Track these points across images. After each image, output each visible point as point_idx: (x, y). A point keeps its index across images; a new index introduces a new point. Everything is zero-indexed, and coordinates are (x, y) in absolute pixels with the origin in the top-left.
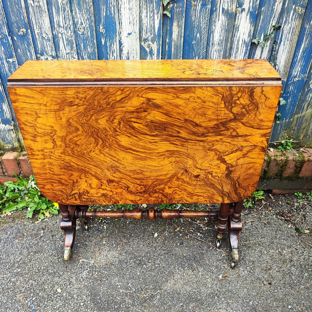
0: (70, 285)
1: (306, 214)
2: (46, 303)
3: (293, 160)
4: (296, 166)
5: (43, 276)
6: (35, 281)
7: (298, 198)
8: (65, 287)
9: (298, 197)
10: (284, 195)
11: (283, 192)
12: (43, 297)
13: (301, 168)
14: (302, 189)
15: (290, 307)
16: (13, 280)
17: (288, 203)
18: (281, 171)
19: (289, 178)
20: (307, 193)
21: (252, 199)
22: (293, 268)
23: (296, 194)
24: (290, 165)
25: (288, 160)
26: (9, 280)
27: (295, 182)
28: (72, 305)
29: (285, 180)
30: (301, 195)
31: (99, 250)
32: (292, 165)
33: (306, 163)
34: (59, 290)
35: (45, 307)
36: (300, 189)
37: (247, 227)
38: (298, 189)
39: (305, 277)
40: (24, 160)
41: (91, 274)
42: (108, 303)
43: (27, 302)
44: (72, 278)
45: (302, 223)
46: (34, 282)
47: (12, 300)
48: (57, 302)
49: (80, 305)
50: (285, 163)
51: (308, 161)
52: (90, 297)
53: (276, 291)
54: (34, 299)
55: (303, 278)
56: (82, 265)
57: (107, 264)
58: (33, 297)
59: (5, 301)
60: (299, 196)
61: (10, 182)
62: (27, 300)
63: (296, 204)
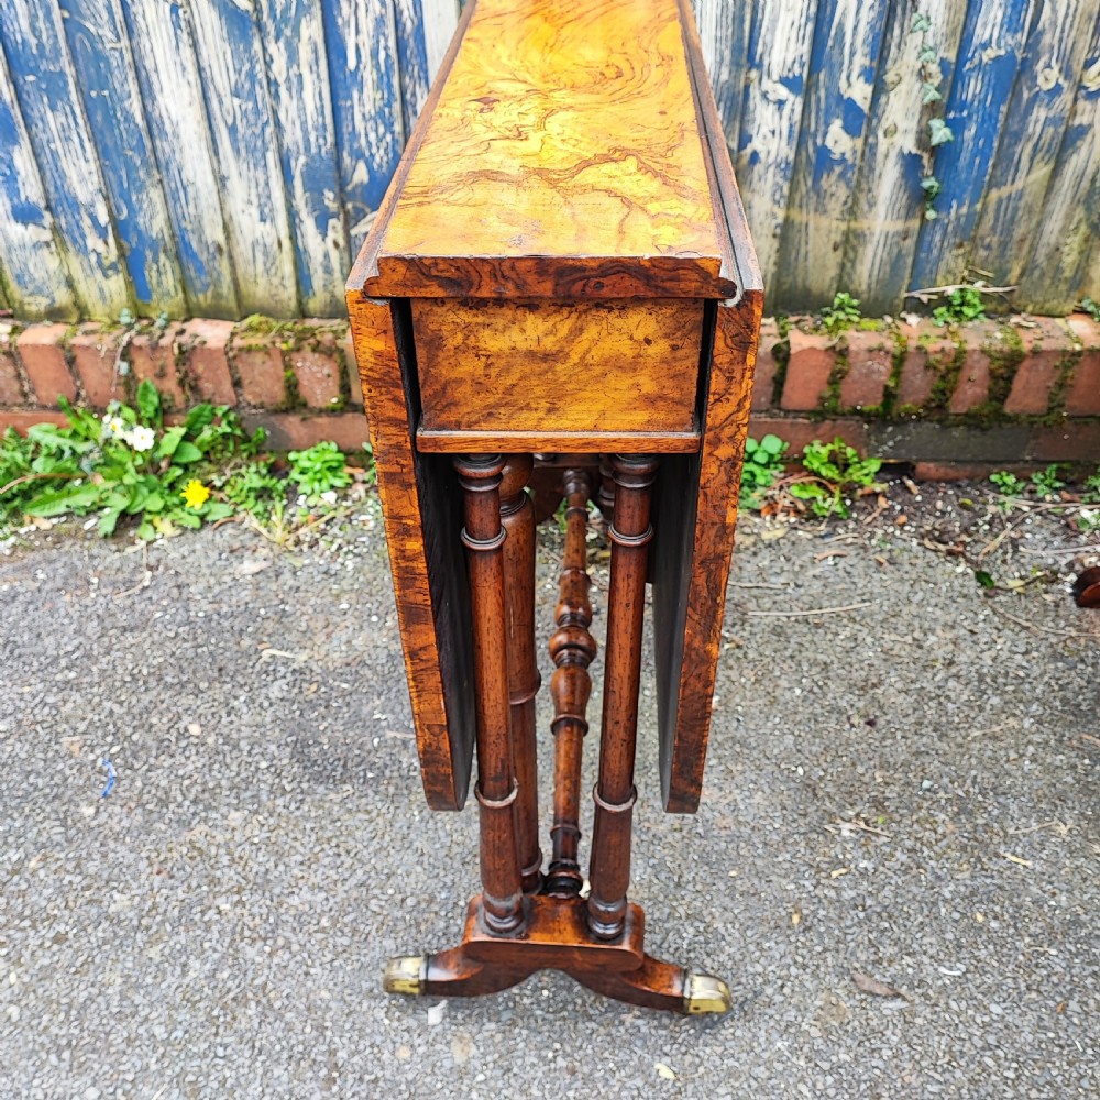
0: (229, 714)
1: (1022, 537)
2: (152, 761)
3: (983, 351)
4: (992, 373)
5: (147, 690)
6: (121, 703)
7: (1000, 493)
8: (213, 722)
9: (999, 487)
10: (953, 482)
11: (952, 473)
12: (143, 747)
13: (1009, 380)
14: (1015, 462)
15: (926, 784)
16: (50, 699)
17: (964, 506)
18: (943, 392)
19: (973, 421)
20: (1033, 476)
21: (842, 492)
22: (952, 683)
23: (994, 478)
24: (972, 368)
25: (965, 352)
26: (37, 700)
27: (990, 433)
28: (234, 767)
29: (958, 426)
30: (1010, 480)
31: (327, 626)
32: (978, 371)
33: (1026, 363)
34: (195, 729)
35: (149, 770)
36: (1009, 462)
37: (817, 571)
38: (1001, 462)
39: (988, 707)
40: (88, 348)
41: (296, 690)
42: (345, 766)
43: (92, 757)
44: (236, 698)
45: (1004, 562)
46: (116, 708)
47: (45, 751)
48: (188, 758)
49: (258, 769)
50: (955, 361)
51: (1036, 353)
52: (289, 750)
53: (889, 742)
54: (115, 749)
55: (981, 709)
56: (269, 664)
57: (348, 665)
58: (112, 745)
59: (23, 755)
60: (1005, 484)
61: (45, 426)
62: (92, 752)
63: (992, 509)
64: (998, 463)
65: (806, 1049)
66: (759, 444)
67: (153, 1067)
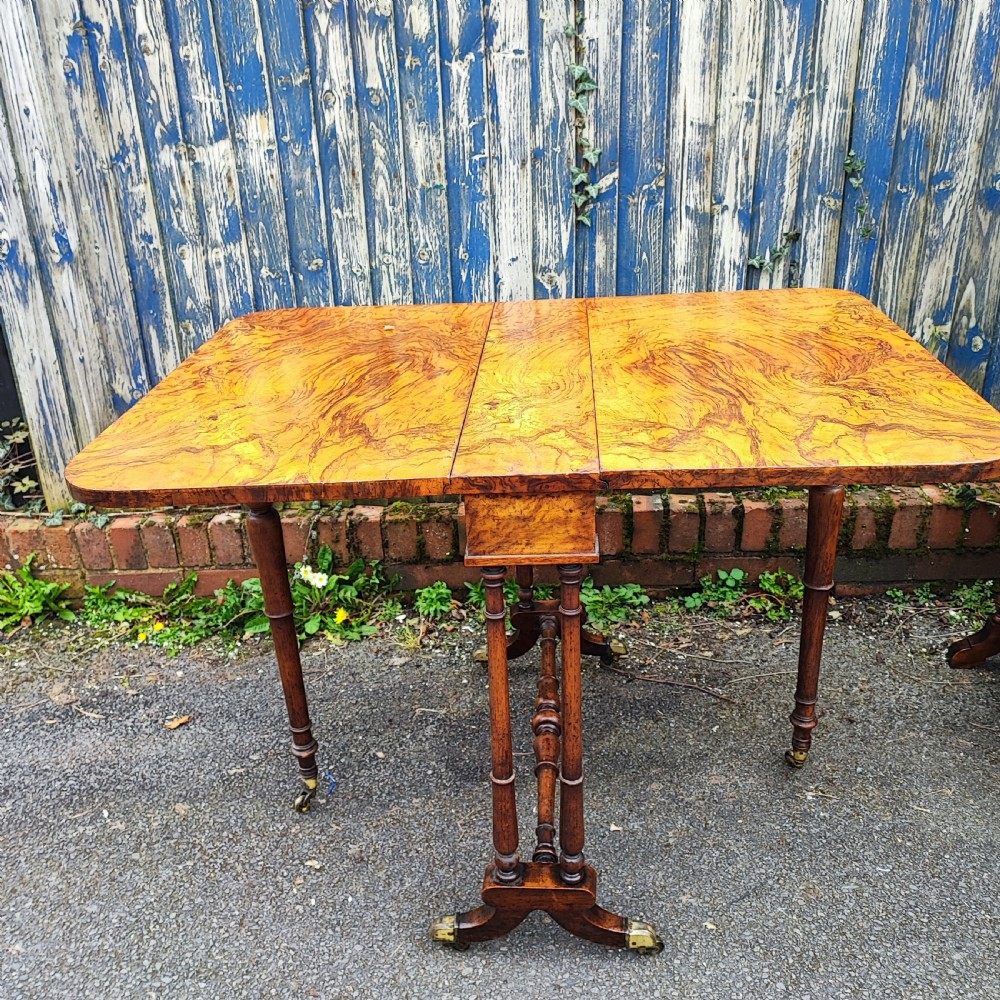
0: (401, 746)
1: (911, 628)
2: (357, 773)
3: (868, 508)
4: (876, 521)
5: (344, 734)
6: (329, 742)
7: (894, 603)
8: (391, 750)
9: (893, 599)
10: (862, 597)
11: (860, 591)
12: (349, 766)
13: (889, 525)
14: (902, 582)
15: (859, 770)
17: (870, 611)
18: (846, 535)
19: (868, 554)
20: (915, 591)
21: (786, 604)
22: (872, 714)
23: (888, 593)
24: (863, 519)
25: (857, 508)
26: (274, 742)
27: (881, 561)
28: (410, 774)
29: (859, 558)
30: (900, 594)
31: (455, 694)
32: (867, 520)
33: (898, 515)
34: (380, 755)
35: (355, 778)
36: (898, 582)
37: (775, 653)
38: (892, 582)
39: (896, 727)
41: (441, 731)
42: (481, 771)
44: (404, 736)
45: (900, 643)
46: (326, 744)
47: (287, 770)
48: (379, 771)
49: (426, 775)
50: (852, 515)
51: (902, 507)
52: (444, 764)
53: (833, 748)
54: (331, 767)
55: (891, 727)
56: (422, 717)
57: (474, 715)
58: (328, 765)
59: (273, 772)
60: (896, 596)
63: (889, 612)
64: (891, 583)
65: (796, 911)
66: (729, 574)
67: (394, 933)
